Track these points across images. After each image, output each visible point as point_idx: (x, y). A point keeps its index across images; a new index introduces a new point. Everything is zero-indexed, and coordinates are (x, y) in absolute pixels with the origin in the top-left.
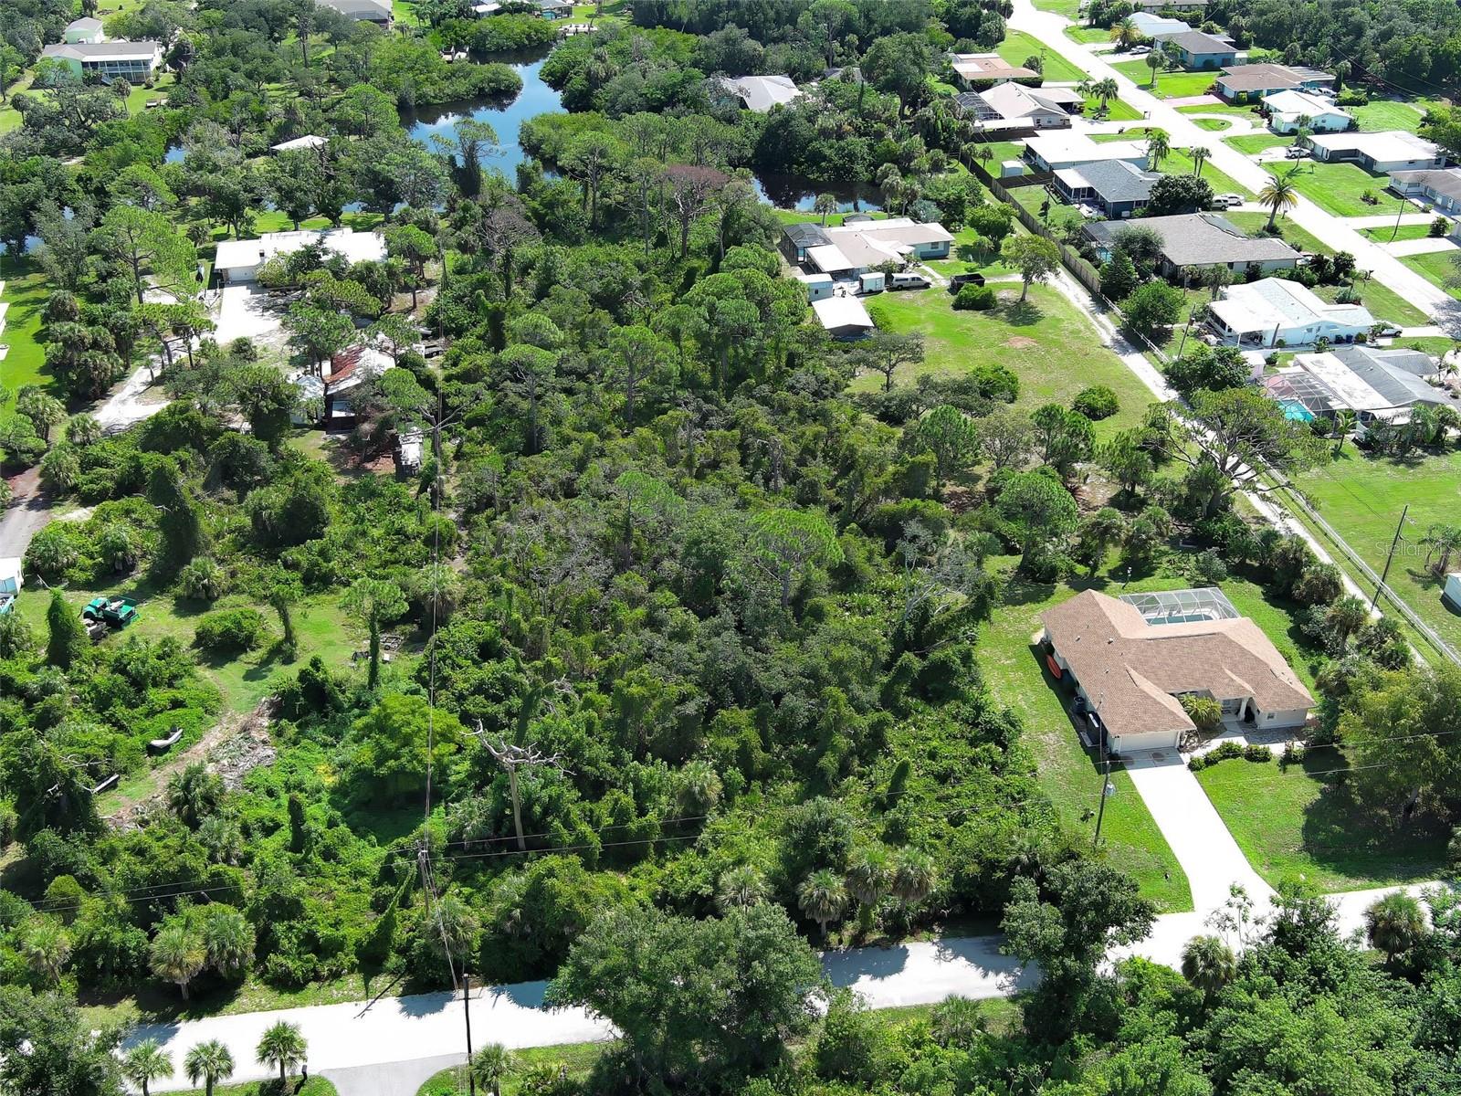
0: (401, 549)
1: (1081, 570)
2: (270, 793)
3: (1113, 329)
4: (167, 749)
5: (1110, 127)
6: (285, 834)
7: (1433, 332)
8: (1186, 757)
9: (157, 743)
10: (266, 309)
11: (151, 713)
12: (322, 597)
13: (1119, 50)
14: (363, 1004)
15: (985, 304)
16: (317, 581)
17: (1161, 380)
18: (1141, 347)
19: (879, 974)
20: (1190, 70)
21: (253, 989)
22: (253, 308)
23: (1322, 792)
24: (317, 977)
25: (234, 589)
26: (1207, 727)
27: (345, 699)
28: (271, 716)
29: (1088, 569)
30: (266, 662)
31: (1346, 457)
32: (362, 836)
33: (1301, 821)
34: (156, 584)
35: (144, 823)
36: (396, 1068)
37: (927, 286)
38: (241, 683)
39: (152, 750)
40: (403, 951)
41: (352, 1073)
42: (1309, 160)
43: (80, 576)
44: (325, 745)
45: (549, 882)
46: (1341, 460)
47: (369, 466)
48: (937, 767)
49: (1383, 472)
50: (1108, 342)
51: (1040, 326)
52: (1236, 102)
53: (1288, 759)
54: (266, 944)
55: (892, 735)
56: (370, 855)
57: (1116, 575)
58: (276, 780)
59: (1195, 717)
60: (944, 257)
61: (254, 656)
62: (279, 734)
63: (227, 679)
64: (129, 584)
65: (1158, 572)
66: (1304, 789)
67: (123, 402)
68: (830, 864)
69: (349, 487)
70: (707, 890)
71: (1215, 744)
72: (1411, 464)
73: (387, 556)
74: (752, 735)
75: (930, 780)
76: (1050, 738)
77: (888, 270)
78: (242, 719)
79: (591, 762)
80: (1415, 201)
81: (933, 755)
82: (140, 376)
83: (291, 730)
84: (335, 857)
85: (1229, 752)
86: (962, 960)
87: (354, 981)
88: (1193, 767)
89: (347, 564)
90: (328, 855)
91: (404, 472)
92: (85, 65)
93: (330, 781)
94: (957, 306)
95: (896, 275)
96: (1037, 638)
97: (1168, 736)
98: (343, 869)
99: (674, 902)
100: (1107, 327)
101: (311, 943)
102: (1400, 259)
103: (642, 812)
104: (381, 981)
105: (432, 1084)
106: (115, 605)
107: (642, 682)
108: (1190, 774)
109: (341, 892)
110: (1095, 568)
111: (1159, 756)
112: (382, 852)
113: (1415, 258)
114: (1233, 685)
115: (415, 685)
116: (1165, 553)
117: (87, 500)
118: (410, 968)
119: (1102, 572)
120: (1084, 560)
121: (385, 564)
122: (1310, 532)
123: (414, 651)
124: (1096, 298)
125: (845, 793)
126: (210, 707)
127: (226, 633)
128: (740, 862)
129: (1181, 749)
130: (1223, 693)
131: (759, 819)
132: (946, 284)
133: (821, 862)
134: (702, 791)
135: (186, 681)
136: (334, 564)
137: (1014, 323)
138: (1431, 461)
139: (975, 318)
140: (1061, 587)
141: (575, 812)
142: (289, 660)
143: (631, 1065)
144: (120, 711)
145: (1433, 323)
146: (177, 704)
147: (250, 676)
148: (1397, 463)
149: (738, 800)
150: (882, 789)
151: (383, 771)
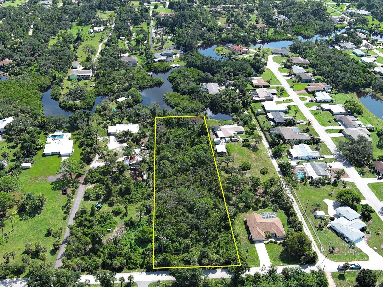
0: (143, 196)
1: (255, 206)
2: (126, 239)
3: (271, 153)
4: (110, 231)
5: (282, 99)
6: (129, 246)
7: (332, 157)
8: (264, 242)
9: (109, 230)
10: (118, 141)
11: (107, 225)
12: (131, 204)
13: (289, 76)
14: (141, 273)
15: (248, 146)
16: (130, 202)
17: (277, 166)
18: (275, 158)
19: (213, 273)
20: (302, 82)
21: (125, 269)
22: (115, 141)
23: (284, 249)
24: (134, 268)
25: (117, 202)
26: (268, 237)
27: (136, 223)
28: (125, 226)
29: (256, 206)
30: (123, 216)
31: (306, 185)
32: (139, 247)
33: (280, 254)
34: (105, 200)
35: (108, 243)
36: (145, 282)
37: (238, 141)
38: (120, 220)
39: (108, 231)
40: (146, 265)
41: (139, 282)
42: (321, 110)
43: (93, 199)
44: (133, 232)
45: (167, 257)
46: (306, 186)
47: (137, 178)
48: (225, 241)
49: (313, 189)
50: (270, 156)
51: (257, 152)
52: (309, 93)
53: (280, 243)
54: (127, 263)
55: (219, 235)
56: (141, 250)
57: (260, 208)
58: (126, 237)
59: (266, 236)
60: (242, 134)
61: (122, 215)
62: (126, 229)
63: (117, 219)
64: (101, 200)
65: (268, 207)
66: (282, 249)
67: (95, 162)
68: (206, 257)
69: (134, 183)
70: (189, 260)
71: (269, 240)
72: (318, 187)
73: (141, 197)
74: (197, 235)
75: (224, 244)
76: (244, 237)
77: (231, 138)
78: (120, 226)
79: (173, 238)
80: (339, 123)
81: (225, 240)
82: (97, 156)
83: (128, 228)
84: (136, 250)
85: (271, 242)
86: (225, 272)
87: (139, 269)
88: (265, 244)
89: (135, 199)
90: (135, 250)
91: (143, 180)
92: (78, 76)
93: (134, 238)
94: (243, 146)
95: (232, 139)
96: (245, 219)
97: (262, 239)
98: (137, 252)
99: (184, 261)
100: (270, 153)
101: (133, 263)
102: (331, 138)
103: (180, 246)
104: (143, 269)
105: (150, 285)
106: (100, 205)
107: (181, 226)
108: (264, 245)
109: (137, 256)
110: (257, 206)
111: (260, 242)
112: (143, 250)
113: (334, 138)
114: (273, 231)
115: (146, 222)
116: (270, 204)
117: (92, 183)
118: (147, 268)
119: (258, 207)
120: (256, 205)
121: (141, 199)
122: (296, 201)
123: (146, 215)
124: (270, 146)
125: (211, 245)
126: (115, 224)
127: (117, 211)
128: (194, 256)
129: (264, 241)
130: (271, 232)
131: (198, 249)
132: (242, 140)
133: (205, 257)
134: (189, 244)
135: (111, 219)
136: (133, 199)
137: (253, 151)
138: (322, 187)
139: (246, 149)
140: (251, 209)
141: (170, 246)
142: (127, 216)
143: (177, 284)
144: (102, 224)
145: (333, 155)
146: (111, 223)
147: (121, 218)
148: (315, 187)
149: (195, 245)
150: (216, 245)
151: (143, 238)
